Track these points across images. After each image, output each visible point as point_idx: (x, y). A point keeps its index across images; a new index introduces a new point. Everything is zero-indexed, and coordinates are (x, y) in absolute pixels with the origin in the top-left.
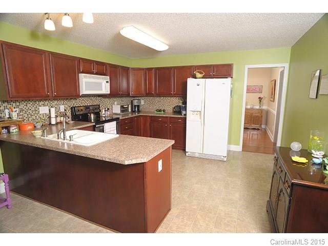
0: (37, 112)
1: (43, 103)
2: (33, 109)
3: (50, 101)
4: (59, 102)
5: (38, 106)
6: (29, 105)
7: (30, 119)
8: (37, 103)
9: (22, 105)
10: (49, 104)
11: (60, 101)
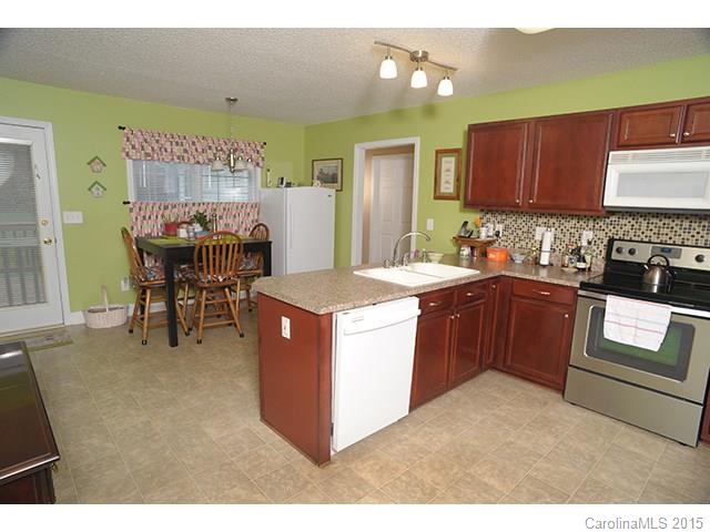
0: (530, 236)
1: (545, 220)
2: (525, 229)
3: (560, 218)
4: (581, 223)
5: (534, 226)
6: (519, 221)
7: (517, 245)
8: (535, 219)
9: (510, 220)
10: (557, 224)
11: (585, 220)
